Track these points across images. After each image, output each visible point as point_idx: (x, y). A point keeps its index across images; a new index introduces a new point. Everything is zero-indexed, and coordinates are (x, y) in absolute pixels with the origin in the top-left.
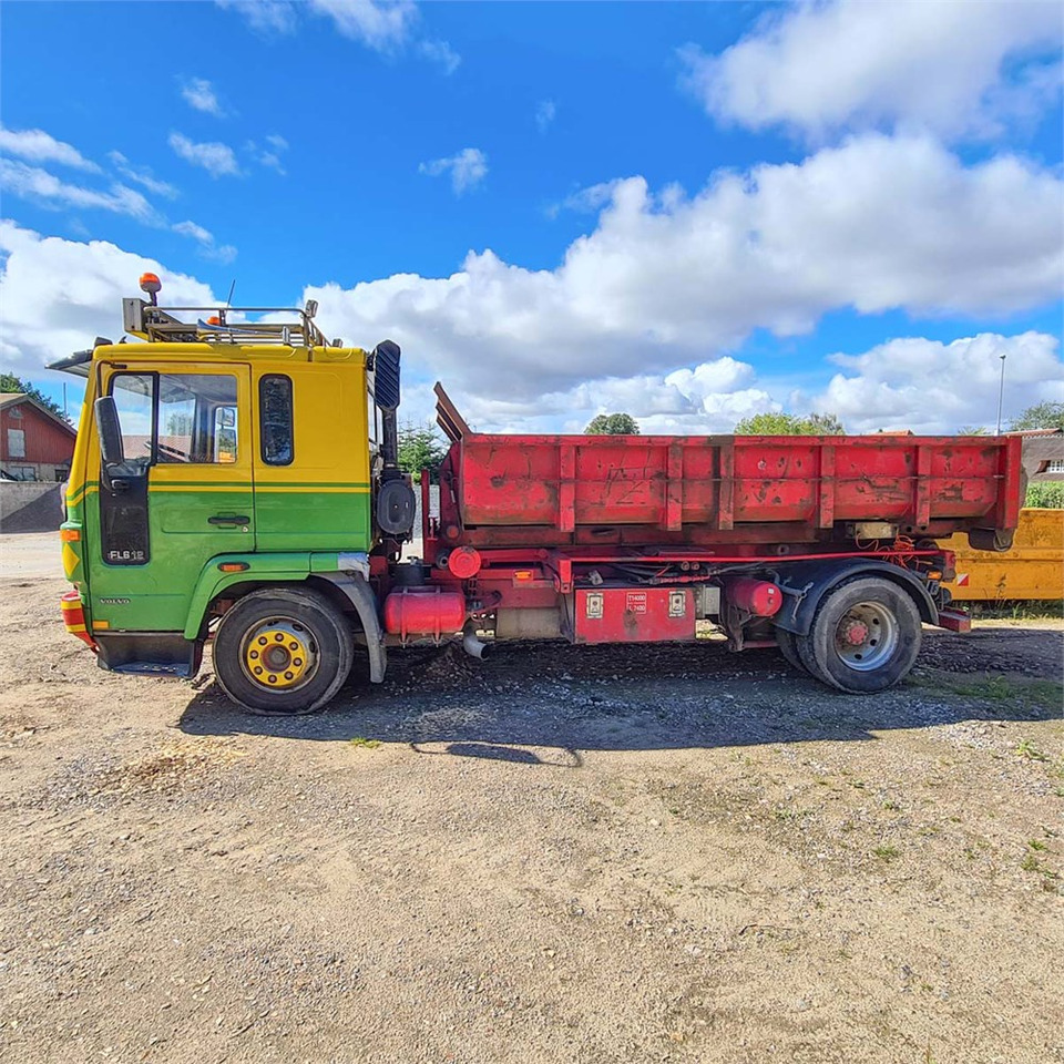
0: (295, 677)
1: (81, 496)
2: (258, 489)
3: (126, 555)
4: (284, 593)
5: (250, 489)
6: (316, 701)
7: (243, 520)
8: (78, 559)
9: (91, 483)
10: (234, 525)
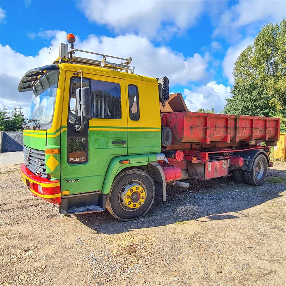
0: (142, 203)
1: (59, 133)
2: (129, 130)
3: (77, 160)
4: (136, 171)
5: (126, 130)
6: (145, 211)
7: (123, 142)
8: (59, 163)
9: (64, 127)
10: (120, 144)
